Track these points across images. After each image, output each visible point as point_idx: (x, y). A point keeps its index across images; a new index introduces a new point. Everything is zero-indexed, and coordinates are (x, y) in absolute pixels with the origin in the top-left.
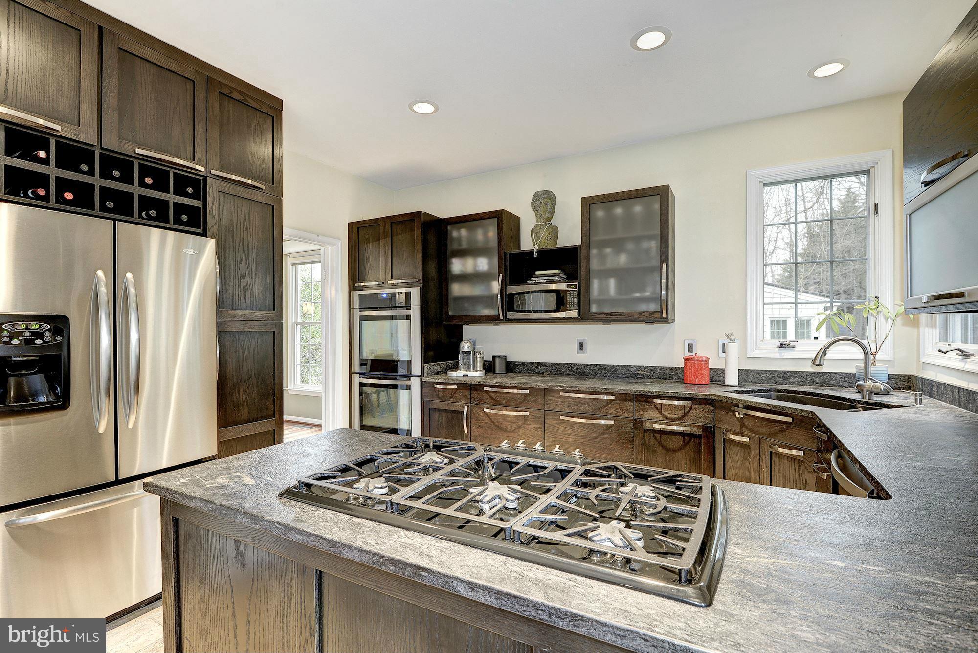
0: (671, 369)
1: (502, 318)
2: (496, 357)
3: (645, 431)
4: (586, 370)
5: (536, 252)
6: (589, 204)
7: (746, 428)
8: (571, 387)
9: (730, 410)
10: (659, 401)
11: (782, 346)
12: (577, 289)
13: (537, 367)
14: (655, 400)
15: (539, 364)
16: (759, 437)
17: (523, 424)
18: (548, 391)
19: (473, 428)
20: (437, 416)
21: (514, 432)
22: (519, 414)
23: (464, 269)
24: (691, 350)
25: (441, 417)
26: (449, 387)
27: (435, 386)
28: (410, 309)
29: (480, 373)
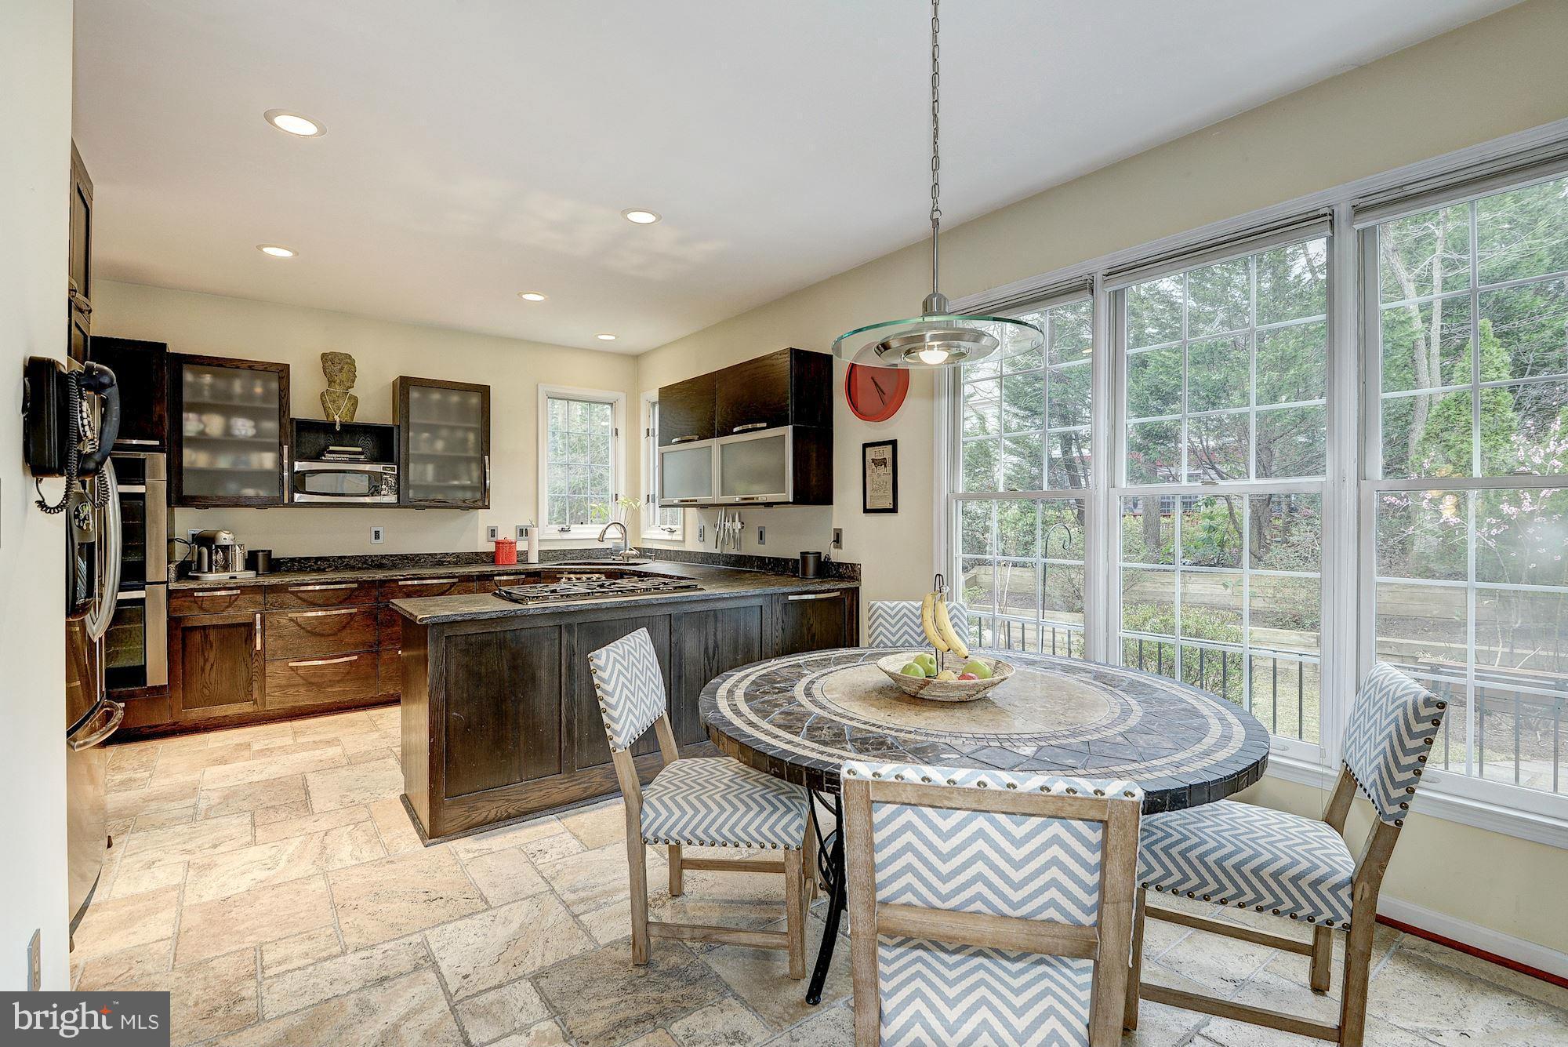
0: (477, 554)
1: (286, 501)
2: (258, 551)
4: (384, 561)
5: (338, 425)
6: (405, 386)
8: (415, 575)
9: (555, 578)
10: (497, 578)
11: (563, 530)
12: (395, 473)
13: (315, 563)
14: (493, 578)
15: (318, 559)
17: (348, 623)
18: (382, 583)
19: (270, 640)
20: (197, 637)
21: (335, 634)
22: (343, 611)
23: (208, 430)
24: (493, 536)
25: (206, 636)
26: (223, 593)
27: (195, 594)
28: (144, 484)
29: (251, 574)
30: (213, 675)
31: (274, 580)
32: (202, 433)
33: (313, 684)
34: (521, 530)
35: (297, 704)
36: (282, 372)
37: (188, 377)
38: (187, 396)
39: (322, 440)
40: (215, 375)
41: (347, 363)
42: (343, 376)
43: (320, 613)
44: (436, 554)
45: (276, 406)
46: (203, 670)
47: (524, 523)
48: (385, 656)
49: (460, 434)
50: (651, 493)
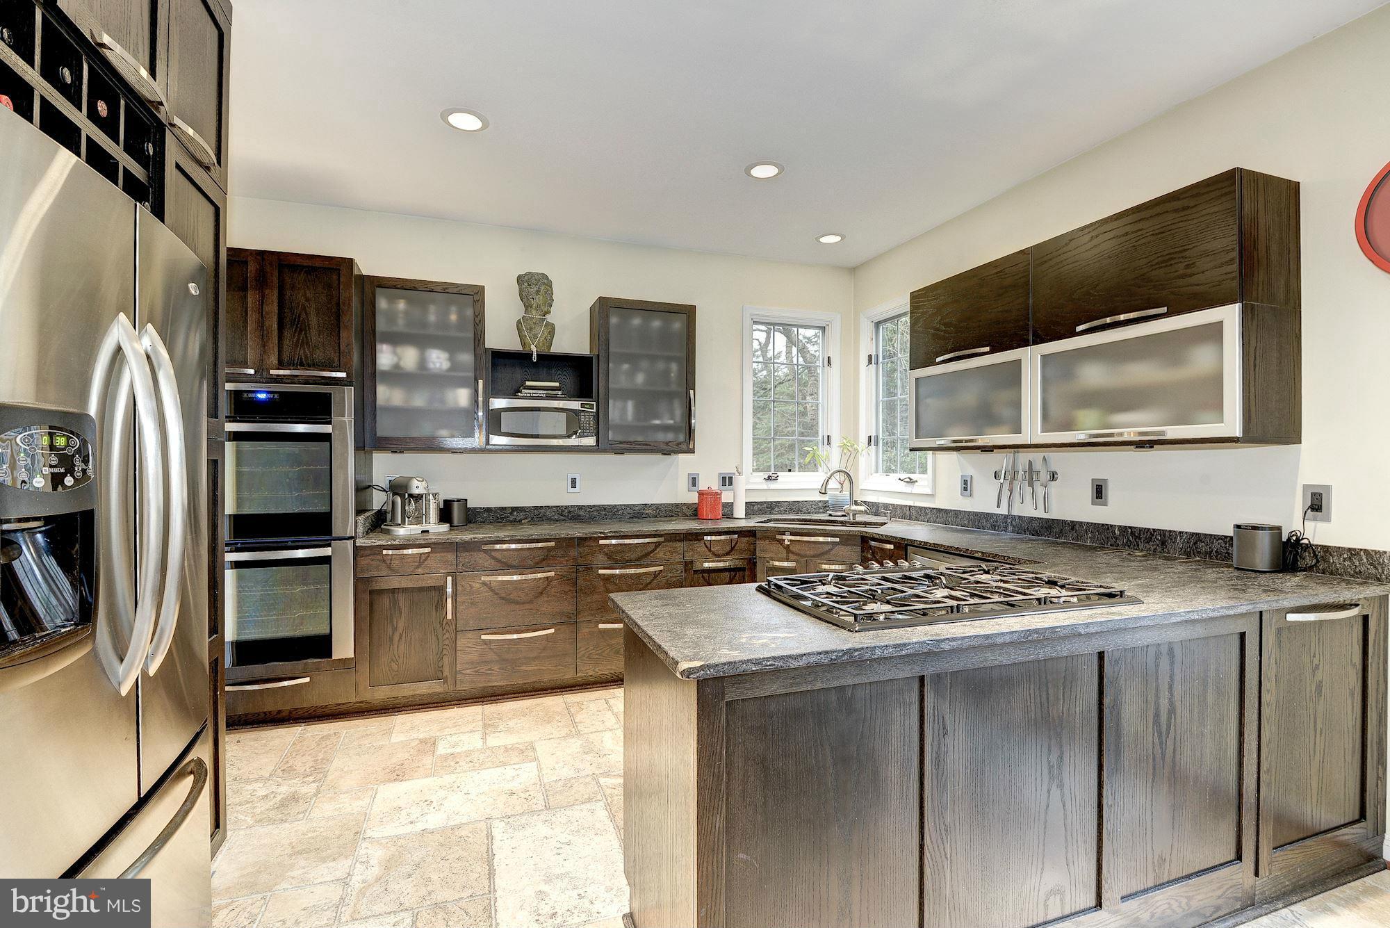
0: (677, 505)
1: (481, 444)
2: (454, 501)
3: (696, 572)
4: (583, 514)
5: (535, 356)
6: (605, 309)
7: (793, 553)
8: (615, 532)
9: (774, 539)
10: (709, 538)
11: (769, 478)
12: (594, 410)
13: (511, 513)
14: (705, 538)
15: (514, 509)
16: (805, 559)
17: (545, 588)
18: (582, 540)
19: (460, 608)
20: (385, 601)
21: (530, 602)
22: (539, 575)
23: (402, 364)
24: (694, 485)
25: (395, 601)
26: (415, 551)
27: (385, 552)
28: (329, 423)
29: (445, 527)
30: (402, 647)
31: (466, 536)
32: (397, 366)
33: (507, 660)
34: (724, 479)
35: (490, 684)
36: (475, 295)
37: (382, 304)
38: (381, 325)
39: (518, 374)
40: (410, 301)
41: (544, 284)
42: (539, 299)
43: (515, 578)
44: (634, 505)
45: (470, 335)
46: (391, 640)
47: (729, 469)
48: (585, 629)
49: (661, 365)
50: (873, 435)
